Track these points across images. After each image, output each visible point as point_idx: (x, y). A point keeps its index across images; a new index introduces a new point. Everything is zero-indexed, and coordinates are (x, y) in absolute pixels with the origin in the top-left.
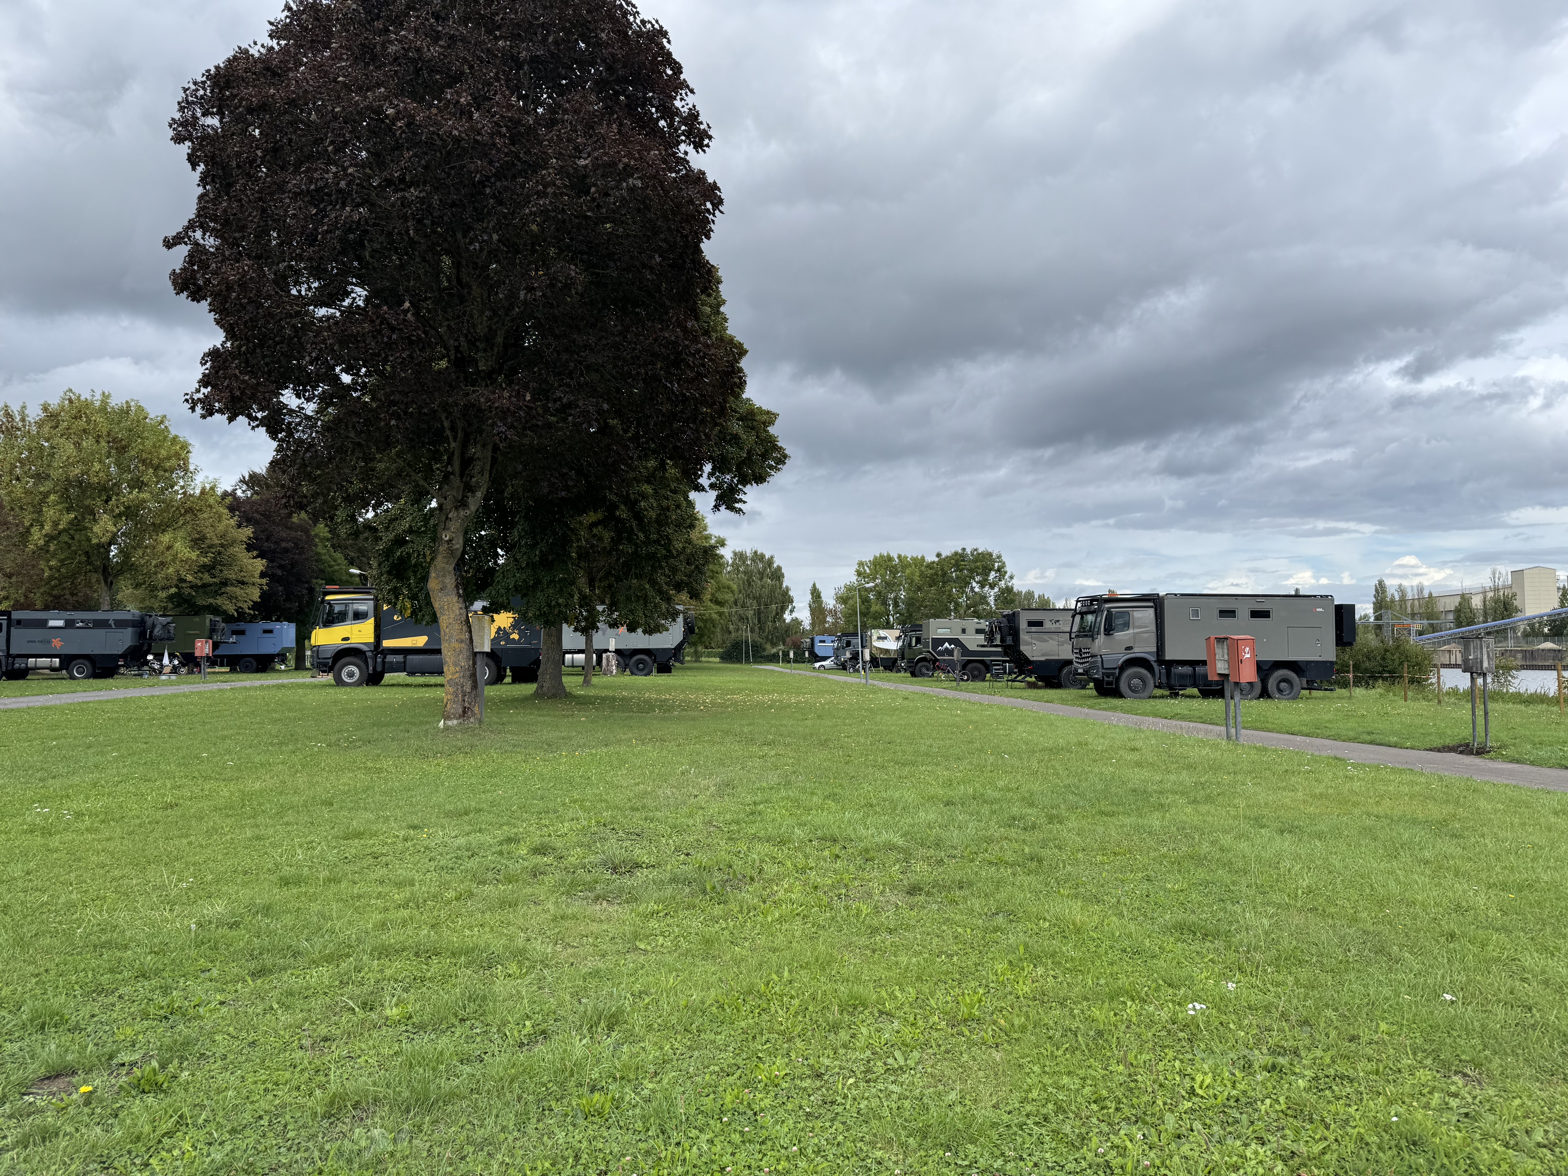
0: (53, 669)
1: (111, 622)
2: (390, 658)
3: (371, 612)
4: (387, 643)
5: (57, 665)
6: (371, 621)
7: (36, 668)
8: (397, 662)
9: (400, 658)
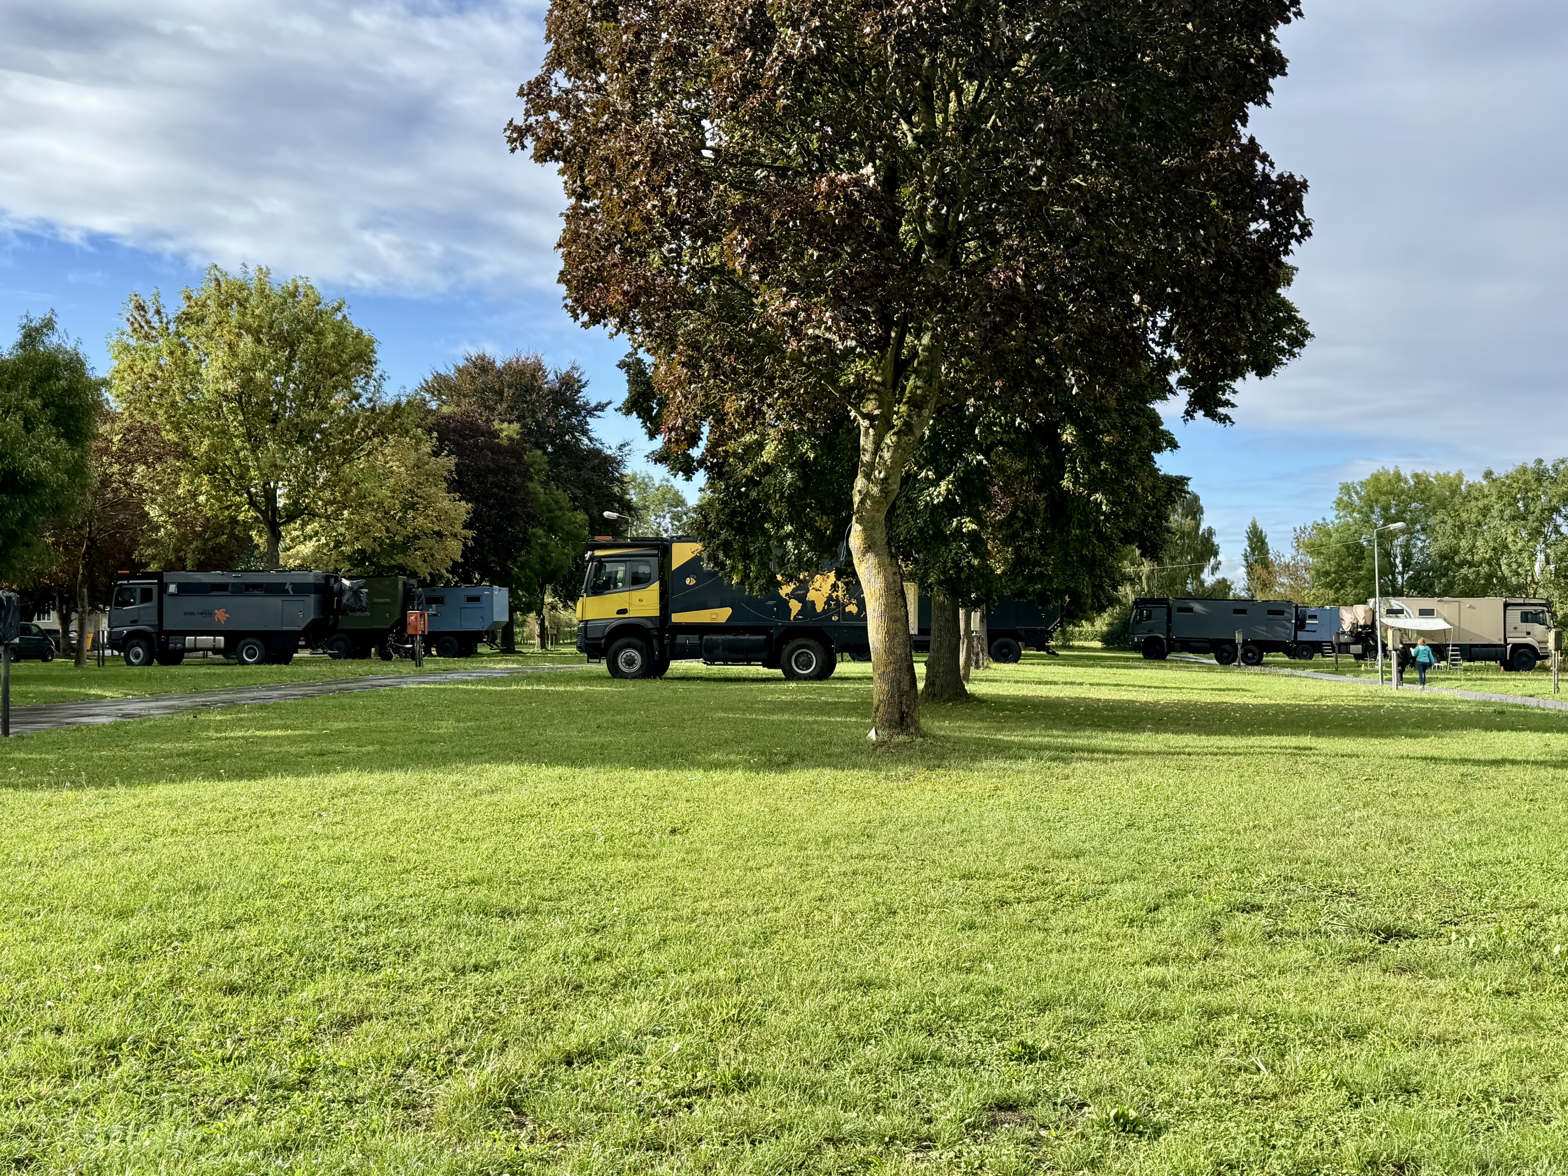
0: (216, 651)
1: (288, 587)
2: (681, 639)
3: (655, 574)
4: (677, 618)
5: (222, 645)
6: (656, 585)
7: (195, 649)
8: (691, 645)
9: (693, 639)
